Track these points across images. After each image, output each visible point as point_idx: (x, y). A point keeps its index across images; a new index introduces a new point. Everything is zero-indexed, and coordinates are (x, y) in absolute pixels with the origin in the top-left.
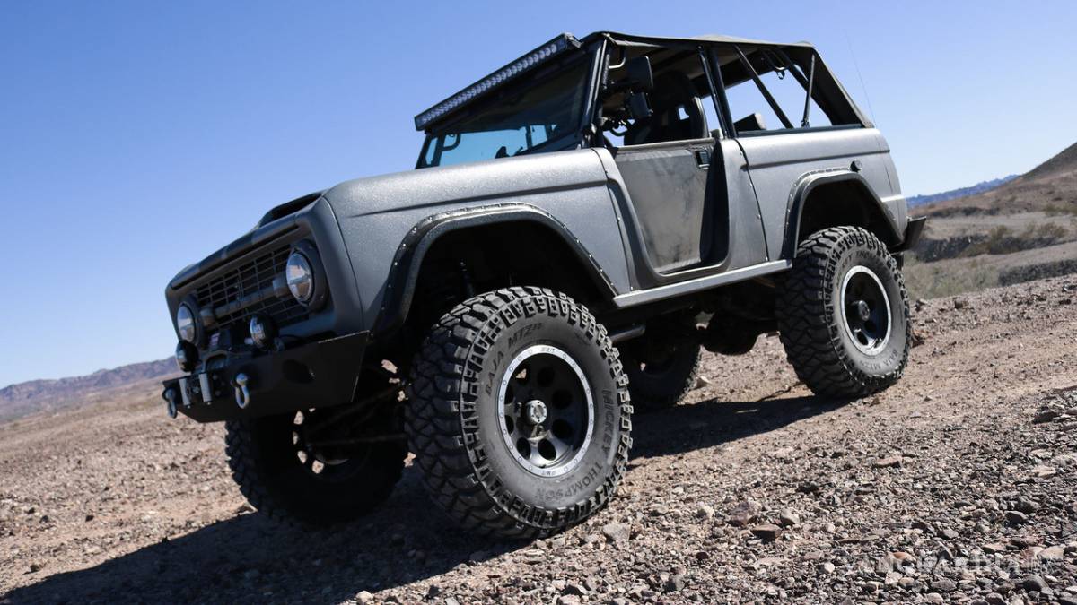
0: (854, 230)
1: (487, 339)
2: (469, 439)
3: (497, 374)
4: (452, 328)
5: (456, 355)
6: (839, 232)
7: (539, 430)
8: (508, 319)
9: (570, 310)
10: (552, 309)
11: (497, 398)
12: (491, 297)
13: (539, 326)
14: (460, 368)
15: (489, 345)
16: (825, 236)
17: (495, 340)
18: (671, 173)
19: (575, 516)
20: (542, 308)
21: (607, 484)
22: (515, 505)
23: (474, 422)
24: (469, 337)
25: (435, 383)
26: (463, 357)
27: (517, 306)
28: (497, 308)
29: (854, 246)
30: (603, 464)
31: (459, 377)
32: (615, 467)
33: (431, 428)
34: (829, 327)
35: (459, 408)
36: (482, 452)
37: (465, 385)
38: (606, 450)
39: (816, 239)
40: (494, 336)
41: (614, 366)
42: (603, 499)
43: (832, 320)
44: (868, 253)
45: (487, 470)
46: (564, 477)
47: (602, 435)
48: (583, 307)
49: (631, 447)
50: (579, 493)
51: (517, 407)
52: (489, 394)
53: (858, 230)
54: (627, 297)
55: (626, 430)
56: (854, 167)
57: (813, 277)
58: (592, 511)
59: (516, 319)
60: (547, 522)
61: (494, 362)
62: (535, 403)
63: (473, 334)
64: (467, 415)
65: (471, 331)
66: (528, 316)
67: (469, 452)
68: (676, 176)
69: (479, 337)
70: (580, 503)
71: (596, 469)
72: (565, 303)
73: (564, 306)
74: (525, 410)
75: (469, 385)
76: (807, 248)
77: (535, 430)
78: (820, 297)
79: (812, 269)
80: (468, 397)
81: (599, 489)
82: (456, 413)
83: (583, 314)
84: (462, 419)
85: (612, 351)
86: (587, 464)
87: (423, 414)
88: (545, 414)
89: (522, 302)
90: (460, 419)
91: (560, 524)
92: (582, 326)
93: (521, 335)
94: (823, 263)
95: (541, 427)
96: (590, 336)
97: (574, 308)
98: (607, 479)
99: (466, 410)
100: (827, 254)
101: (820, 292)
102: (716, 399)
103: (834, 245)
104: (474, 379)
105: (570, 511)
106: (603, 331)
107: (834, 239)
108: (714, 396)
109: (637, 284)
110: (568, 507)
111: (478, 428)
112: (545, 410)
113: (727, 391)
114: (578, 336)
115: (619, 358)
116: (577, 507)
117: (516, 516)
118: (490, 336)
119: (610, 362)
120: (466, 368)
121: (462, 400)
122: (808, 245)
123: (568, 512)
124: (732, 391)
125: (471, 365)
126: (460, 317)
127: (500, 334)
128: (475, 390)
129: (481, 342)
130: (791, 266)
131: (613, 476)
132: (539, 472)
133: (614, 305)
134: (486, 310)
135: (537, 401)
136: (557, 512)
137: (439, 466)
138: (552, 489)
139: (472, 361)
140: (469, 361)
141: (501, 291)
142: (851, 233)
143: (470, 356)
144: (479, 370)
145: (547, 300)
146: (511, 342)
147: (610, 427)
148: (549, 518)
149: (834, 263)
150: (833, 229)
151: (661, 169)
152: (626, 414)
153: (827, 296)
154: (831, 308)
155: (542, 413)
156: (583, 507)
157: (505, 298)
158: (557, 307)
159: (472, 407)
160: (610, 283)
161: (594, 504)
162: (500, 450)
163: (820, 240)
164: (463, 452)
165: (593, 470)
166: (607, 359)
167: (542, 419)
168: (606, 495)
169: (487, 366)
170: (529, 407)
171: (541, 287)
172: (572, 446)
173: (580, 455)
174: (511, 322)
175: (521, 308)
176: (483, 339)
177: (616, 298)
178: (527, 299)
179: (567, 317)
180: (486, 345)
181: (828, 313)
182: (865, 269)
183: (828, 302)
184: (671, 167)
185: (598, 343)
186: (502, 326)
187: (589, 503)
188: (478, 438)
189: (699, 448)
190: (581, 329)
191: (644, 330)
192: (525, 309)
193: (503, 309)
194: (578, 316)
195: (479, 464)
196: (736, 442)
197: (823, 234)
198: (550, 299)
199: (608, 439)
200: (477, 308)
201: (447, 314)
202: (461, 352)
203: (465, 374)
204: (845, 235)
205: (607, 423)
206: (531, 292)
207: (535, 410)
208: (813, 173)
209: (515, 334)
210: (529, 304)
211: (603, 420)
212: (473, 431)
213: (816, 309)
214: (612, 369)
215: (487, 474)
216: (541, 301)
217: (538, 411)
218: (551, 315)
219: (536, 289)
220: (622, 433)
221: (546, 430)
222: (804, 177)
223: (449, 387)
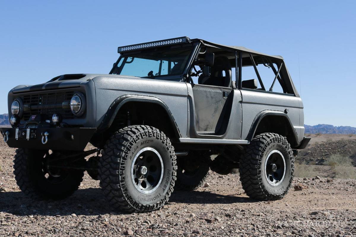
0: (278, 136)
1: (134, 141)
2: (121, 172)
3: (135, 153)
4: (123, 134)
5: (123, 143)
6: (272, 135)
7: (143, 177)
8: (143, 136)
9: (164, 138)
10: (158, 136)
11: (133, 161)
12: (138, 127)
13: (152, 141)
14: (123, 148)
15: (134, 143)
16: (266, 136)
17: (137, 142)
18: (212, 98)
19: (148, 209)
20: (155, 135)
21: (161, 201)
22: (130, 199)
23: (124, 167)
24: (129, 139)
25: (114, 151)
26: (125, 145)
27: (147, 132)
28: (140, 131)
29: (276, 143)
30: (162, 194)
31: (123, 151)
32: (165, 197)
33: (109, 166)
34: (258, 170)
35: (120, 161)
36: (124, 178)
37: (124, 154)
38: (164, 190)
39: (262, 136)
40: (137, 140)
41: (174, 162)
42: (159, 206)
43: (260, 168)
44: (282, 146)
45: (124, 184)
46: (148, 195)
47: (164, 185)
48: (168, 138)
49: (172, 192)
50: (151, 201)
51: (137, 167)
52: (131, 159)
53: (280, 136)
54: (184, 139)
55: (172, 185)
56: (286, 112)
57: (257, 150)
58: (154, 209)
59: (145, 137)
60: (139, 208)
61: (135, 149)
62: (144, 167)
63: (130, 138)
64: (122, 164)
65: (130, 137)
66: (149, 136)
67: (120, 176)
68: (214, 99)
69: (132, 139)
70: (151, 205)
71: (159, 195)
72: (163, 135)
73: (162, 136)
74: (140, 168)
75: (125, 154)
76: (258, 138)
77: (141, 177)
78: (257, 158)
79: (257, 147)
80: (124, 158)
81: (158, 202)
82: (119, 162)
83: (168, 141)
84: (120, 165)
85: (174, 156)
86: (156, 193)
87: (107, 161)
88: (146, 172)
89: (148, 131)
90: (119, 165)
91: (143, 210)
92: (166, 145)
93: (145, 143)
94: (262, 145)
95: (144, 176)
96: (168, 149)
97: (165, 138)
98: (162, 200)
99: (122, 162)
100: (264, 142)
101: (257, 156)
102: (210, 192)
103: (268, 140)
104: (127, 153)
105: (147, 206)
106: (173, 149)
107: (269, 137)
108: (210, 191)
109: (189, 135)
110: (147, 205)
111: (124, 169)
112: (147, 170)
113: (216, 190)
114: (164, 148)
115: (176, 159)
116: (149, 206)
117: (129, 203)
118: (135, 140)
119: (173, 160)
120: (125, 149)
121: (122, 159)
122: (259, 137)
123: (146, 207)
124: (218, 190)
125: (127, 148)
126: (127, 131)
127: (139, 140)
128: (126, 157)
129: (132, 141)
130: (249, 143)
131: (164, 199)
132: (140, 191)
133: (179, 141)
134: (136, 131)
135: (145, 167)
136: (142, 206)
137: (108, 179)
138: (143, 197)
139: (128, 147)
140: (127, 147)
141: (142, 126)
142: (277, 137)
143: (127, 145)
144: (130, 150)
145: (157, 133)
146: (142, 144)
147: (167, 182)
148: (140, 206)
149: (266, 146)
150: (270, 133)
151: (209, 95)
152: (174, 180)
153: (260, 158)
154: (261, 163)
155: (145, 171)
156: (151, 207)
157: (143, 129)
158: (160, 136)
159: (124, 162)
160: (180, 132)
161: (155, 207)
162: (129, 179)
163: (264, 137)
164: (118, 176)
165: (158, 195)
166: (172, 159)
167: (145, 173)
168: (160, 205)
169: (132, 150)
170: (142, 168)
171: (156, 128)
172: (152, 186)
173: (155, 189)
174: (143, 137)
175: (148, 133)
176: (133, 141)
177: (180, 138)
178: (150, 131)
179: (162, 140)
180: (133, 143)
181: (259, 165)
182: (279, 152)
183: (260, 161)
184: (212, 96)
185: (170, 152)
186: (140, 138)
187: (154, 206)
188: (124, 173)
189: (197, 203)
190: (165, 146)
191: (187, 154)
192: (149, 134)
193: (142, 132)
194: (166, 141)
195: (122, 181)
196: (211, 204)
197: (266, 134)
198: (158, 133)
199: (165, 186)
200: (133, 129)
201: (122, 129)
202: (125, 143)
203: (125, 150)
204: (274, 137)
205: (166, 181)
206: (152, 129)
207: (143, 169)
208: (267, 110)
209: (144, 142)
210: (151, 132)
211: (165, 179)
212: (123, 170)
213: (255, 162)
214: (173, 163)
215: (124, 185)
216: (155, 132)
217: (144, 170)
218: (157, 138)
219: (154, 128)
220: (170, 186)
221: (145, 178)
222: (263, 111)
223: (118, 153)
